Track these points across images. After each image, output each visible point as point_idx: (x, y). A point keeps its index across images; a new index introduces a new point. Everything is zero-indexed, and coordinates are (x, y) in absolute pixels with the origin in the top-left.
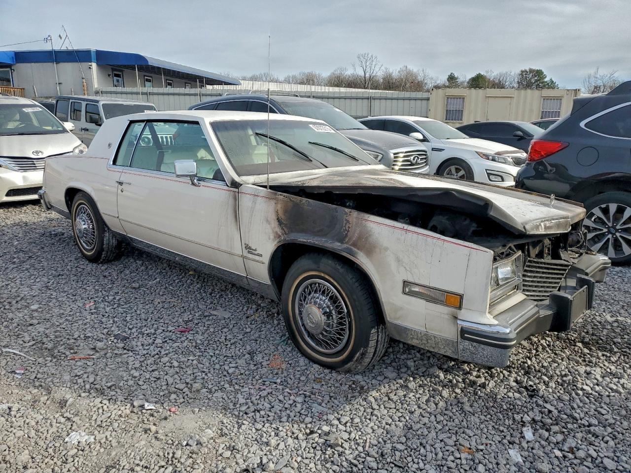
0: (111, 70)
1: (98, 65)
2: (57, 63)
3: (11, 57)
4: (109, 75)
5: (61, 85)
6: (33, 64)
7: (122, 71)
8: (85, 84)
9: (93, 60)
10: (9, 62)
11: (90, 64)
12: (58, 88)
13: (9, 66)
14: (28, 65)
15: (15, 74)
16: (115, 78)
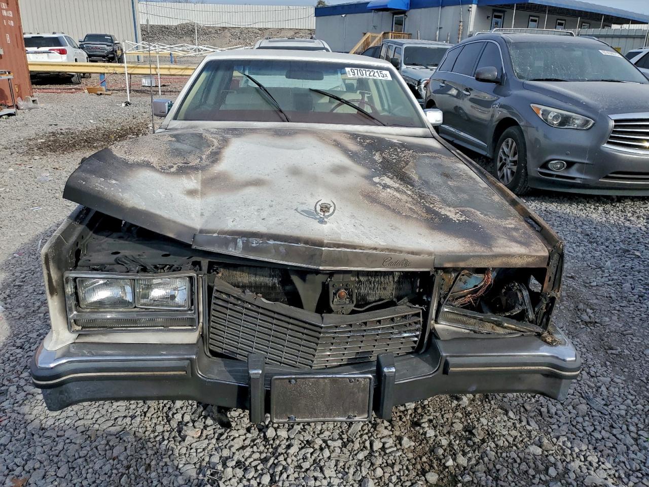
0: (491, 12)
1: (478, 6)
2: (443, 6)
3: (406, 3)
4: (488, 17)
5: (442, 30)
6: (423, 9)
7: (504, 12)
8: (461, 28)
9: (474, 2)
10: (403, 8)
11: (470, 6)
12: (438, 33)
13: (404, 12)
14: (419, 10)
15: (407, 19)
16: (495, 20)
